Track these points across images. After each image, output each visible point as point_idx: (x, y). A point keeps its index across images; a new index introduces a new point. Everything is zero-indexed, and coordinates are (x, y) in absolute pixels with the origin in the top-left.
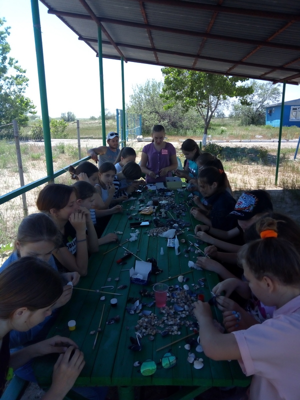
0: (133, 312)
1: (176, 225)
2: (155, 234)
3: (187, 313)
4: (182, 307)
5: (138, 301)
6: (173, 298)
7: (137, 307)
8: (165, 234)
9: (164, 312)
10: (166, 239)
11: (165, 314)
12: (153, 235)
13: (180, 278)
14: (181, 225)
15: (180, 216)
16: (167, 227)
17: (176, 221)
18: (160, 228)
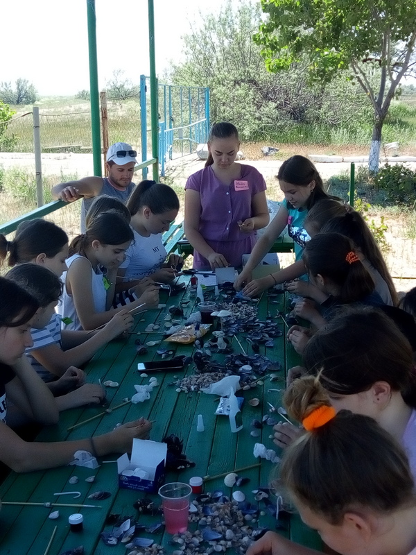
0: (114, 541)
1: (247, 368)
2: (193, 388)
3: (229, 543)
4: (220, 533)
5: (129, 521)
6: (206, 516)
7: (125, 532)
8: (215, 387)
9: (180, 541)
10: (216, 398)
11: (181, 545)
12: (189, 389)
13: (229, 479)
14: (258, 367)
15: (262, 348)
16: (224, 371)
17: (248, 359)
18: (206, 374)
